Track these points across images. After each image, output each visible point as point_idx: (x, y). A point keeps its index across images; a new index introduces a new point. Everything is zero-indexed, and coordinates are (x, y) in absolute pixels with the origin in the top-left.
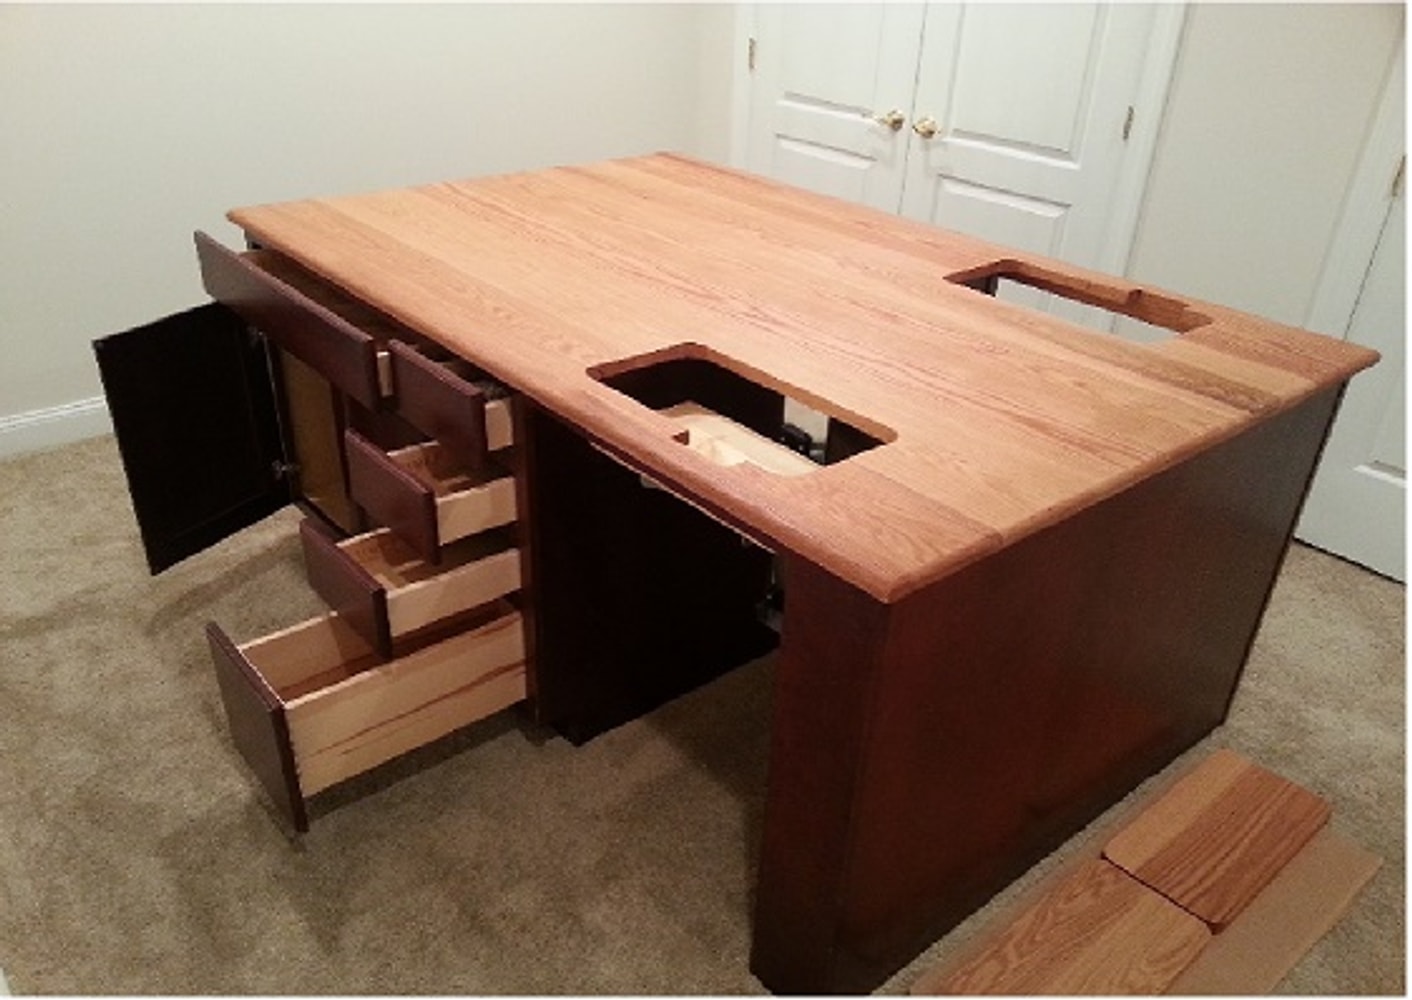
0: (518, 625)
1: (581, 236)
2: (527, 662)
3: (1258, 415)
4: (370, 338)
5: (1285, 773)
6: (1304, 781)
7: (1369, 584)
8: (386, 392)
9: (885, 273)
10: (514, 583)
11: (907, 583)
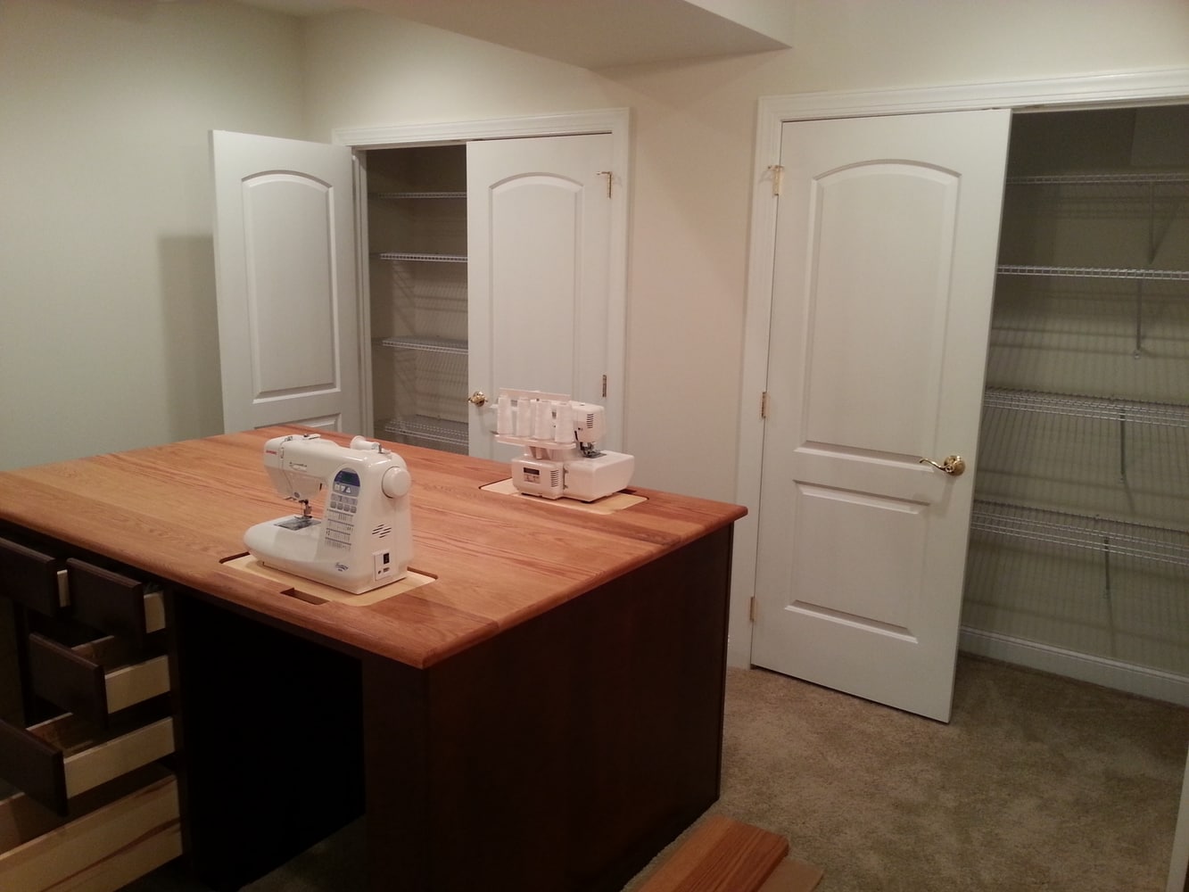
0: (174, 783)
1: (219, 480)
2: (182, 819)
3: (665, 547)
4: (52, 559)
5: (759, 824)
6: (773, 829)
7: (813, 691)
8: (63, 603)
9: (439, 487)
10: (168, 747)
11: (436, 655)
